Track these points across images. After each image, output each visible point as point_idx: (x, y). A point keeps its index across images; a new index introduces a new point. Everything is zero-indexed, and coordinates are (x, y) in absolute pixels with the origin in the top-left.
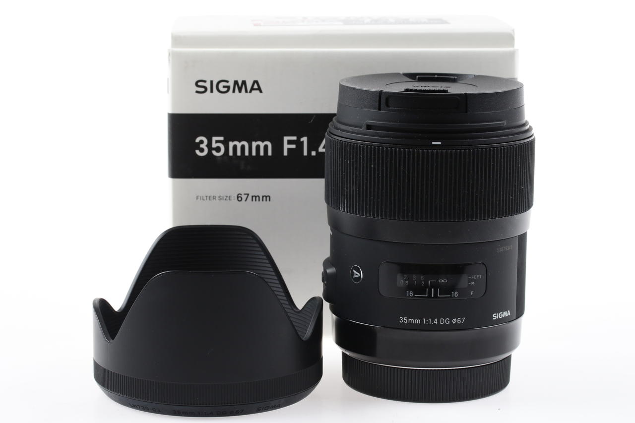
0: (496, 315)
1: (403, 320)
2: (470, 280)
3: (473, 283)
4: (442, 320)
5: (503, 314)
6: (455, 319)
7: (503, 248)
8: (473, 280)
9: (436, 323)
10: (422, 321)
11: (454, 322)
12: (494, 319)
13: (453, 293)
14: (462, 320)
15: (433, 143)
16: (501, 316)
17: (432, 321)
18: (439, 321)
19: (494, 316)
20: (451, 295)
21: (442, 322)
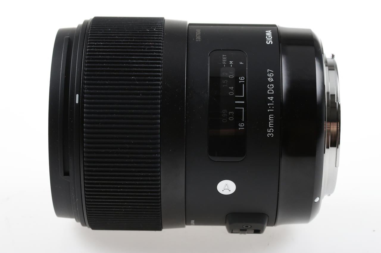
0: (268, 41)
1: (270, 133)
2: (228, 65)
3: (231, 62)
4: (270, 92)
5: (268, 36)
6: (269, 79)
7: (197, 36)
8: (228, 62)
9: (272, 98)
10: (271, 113)
11: (272, 80)
12: (272, 43)
13: (240, 82)
14: (270, 72)
15: (77, 102)
16: (270, 37)
17: (271, 102)
18: (270, 95)
19: (269, 43)
20: (242, 83)
21: (272, 92)
